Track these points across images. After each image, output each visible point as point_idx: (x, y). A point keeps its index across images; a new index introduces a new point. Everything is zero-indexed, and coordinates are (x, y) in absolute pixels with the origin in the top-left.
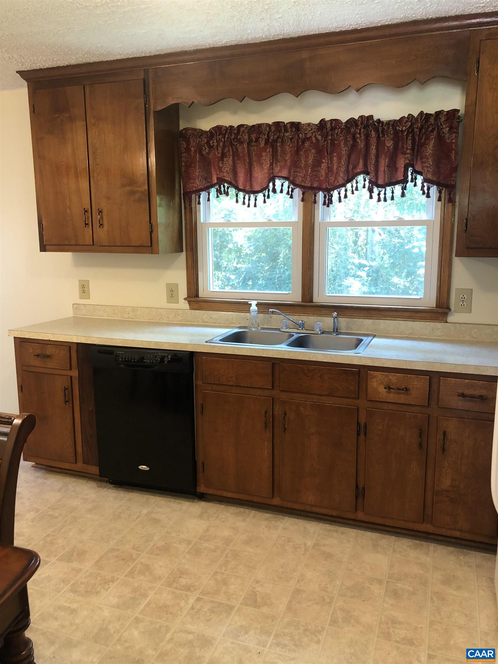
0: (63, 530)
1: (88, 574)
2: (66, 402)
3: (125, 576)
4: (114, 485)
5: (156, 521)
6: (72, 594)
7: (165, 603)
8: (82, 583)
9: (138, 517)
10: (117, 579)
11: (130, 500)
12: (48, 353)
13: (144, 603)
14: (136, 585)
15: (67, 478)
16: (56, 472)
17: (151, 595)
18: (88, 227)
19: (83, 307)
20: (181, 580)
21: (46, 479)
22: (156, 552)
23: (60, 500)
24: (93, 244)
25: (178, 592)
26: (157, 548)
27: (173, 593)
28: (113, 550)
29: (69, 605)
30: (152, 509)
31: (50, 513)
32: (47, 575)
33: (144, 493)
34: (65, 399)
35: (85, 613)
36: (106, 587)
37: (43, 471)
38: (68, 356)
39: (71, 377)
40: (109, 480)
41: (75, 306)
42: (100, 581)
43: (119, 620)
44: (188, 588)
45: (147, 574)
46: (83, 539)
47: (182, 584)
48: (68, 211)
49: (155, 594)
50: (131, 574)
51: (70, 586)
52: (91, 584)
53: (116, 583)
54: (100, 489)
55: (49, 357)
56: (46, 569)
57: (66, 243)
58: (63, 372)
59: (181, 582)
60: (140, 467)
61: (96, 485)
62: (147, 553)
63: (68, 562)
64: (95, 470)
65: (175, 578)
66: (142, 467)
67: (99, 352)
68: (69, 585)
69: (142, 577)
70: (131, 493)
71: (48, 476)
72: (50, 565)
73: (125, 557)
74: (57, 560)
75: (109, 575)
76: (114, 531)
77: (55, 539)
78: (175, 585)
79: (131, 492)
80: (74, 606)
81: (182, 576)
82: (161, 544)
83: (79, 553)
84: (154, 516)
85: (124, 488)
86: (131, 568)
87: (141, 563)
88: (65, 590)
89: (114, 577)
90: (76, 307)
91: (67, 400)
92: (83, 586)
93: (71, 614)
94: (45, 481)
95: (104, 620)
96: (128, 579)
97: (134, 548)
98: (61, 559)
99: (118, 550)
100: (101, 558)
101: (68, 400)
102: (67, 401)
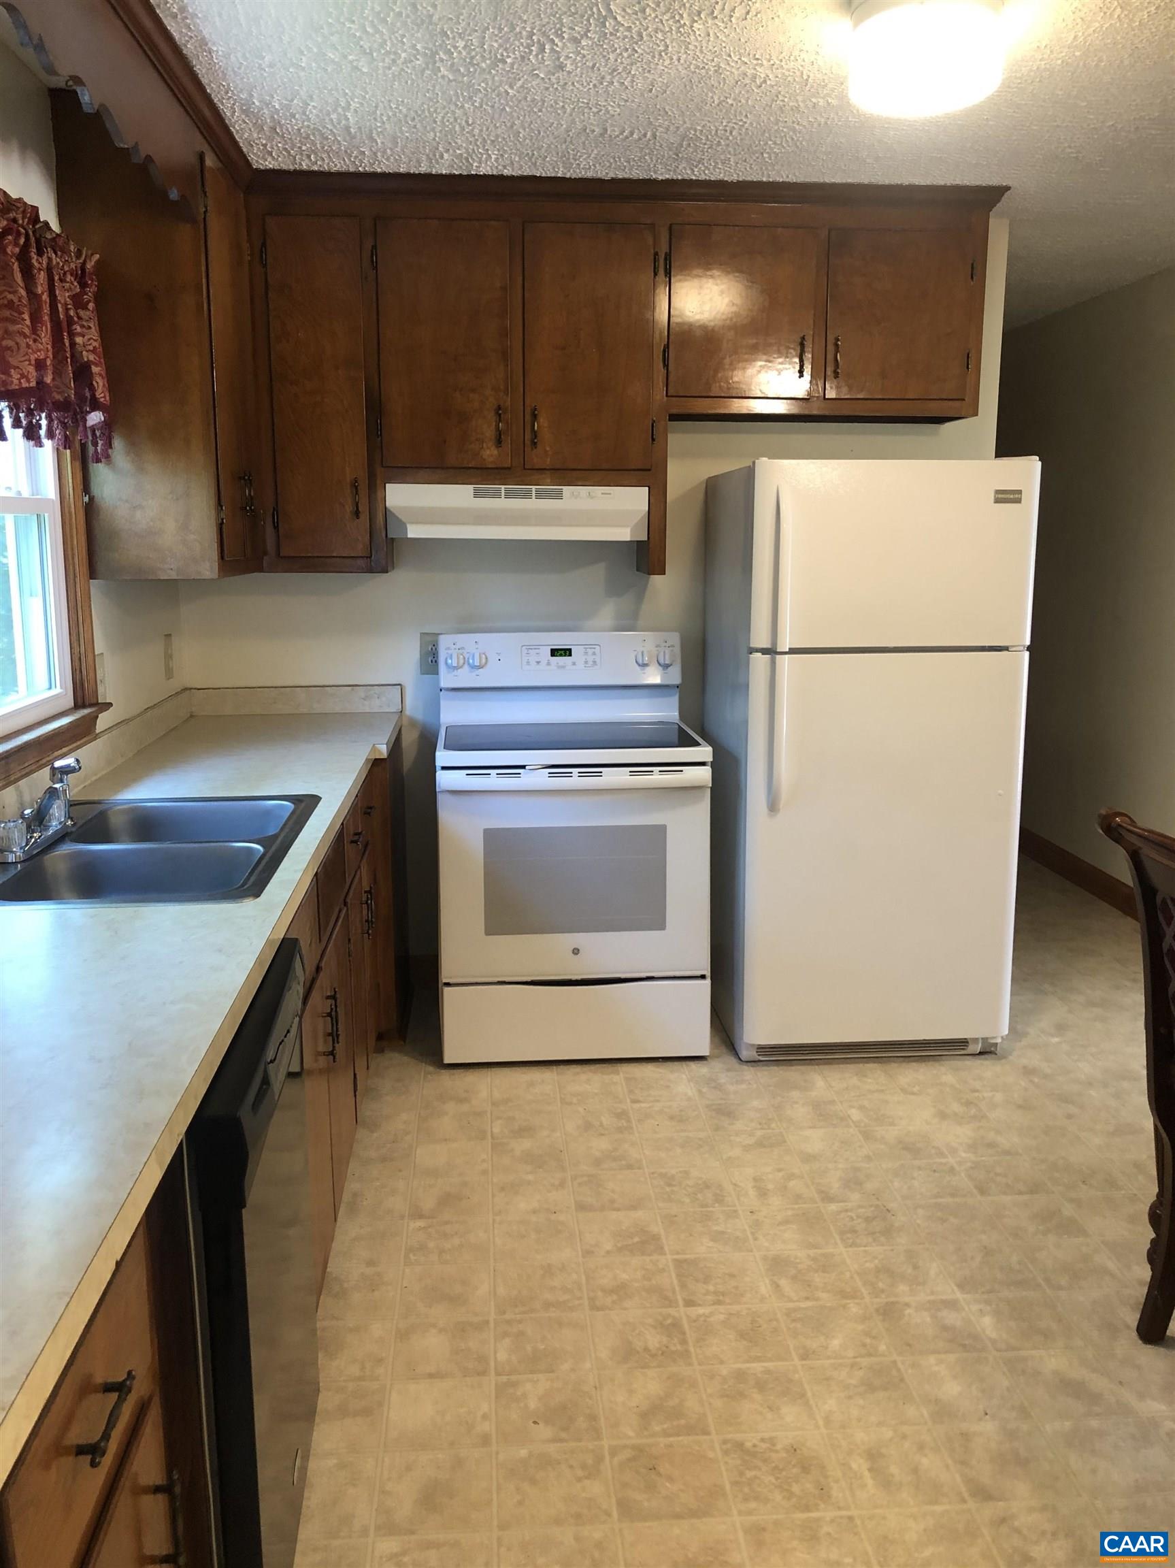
1: (754, 1505)
3: (707, 1434)
6: (834, 1493)
8: (791, 1496)
10: (726, 1442)
13: (759, 1366)
14: (719, 1403)
17: (728, 1368)
20: (654, 1346)
22: (585, 1425)
25: (692, 1336)
26: (565, 1429)
29: (867, 1474)
35: (860, 1436)
36: (765, 1446)
43: (828, 1379)
45: (673, 1403)
47: (665, 1339)
49: (722, 1363)
50: (692, 1427)
51: (819, 1511)
52: (777, 1479)
53: (739, 1436)
59: (661, 1343)
62: (599, 1439)
65: (654, 1356)
68: (816, 1514)
69: (690, 1404)
73: (643, 1471)
75: (727, 1464)
78: (675, 1347)
81: (639, 1348)
82: (546, 1432)
86: (675, 1439)
87: (644, 1430)
88: (836, 1513)
89: (726, 1451)
92: (795, 1488)
93: (882, 1455)
95: (850, 1398)
96: (712, 1424)
97: (592, 1475)
99: (622, 1501)
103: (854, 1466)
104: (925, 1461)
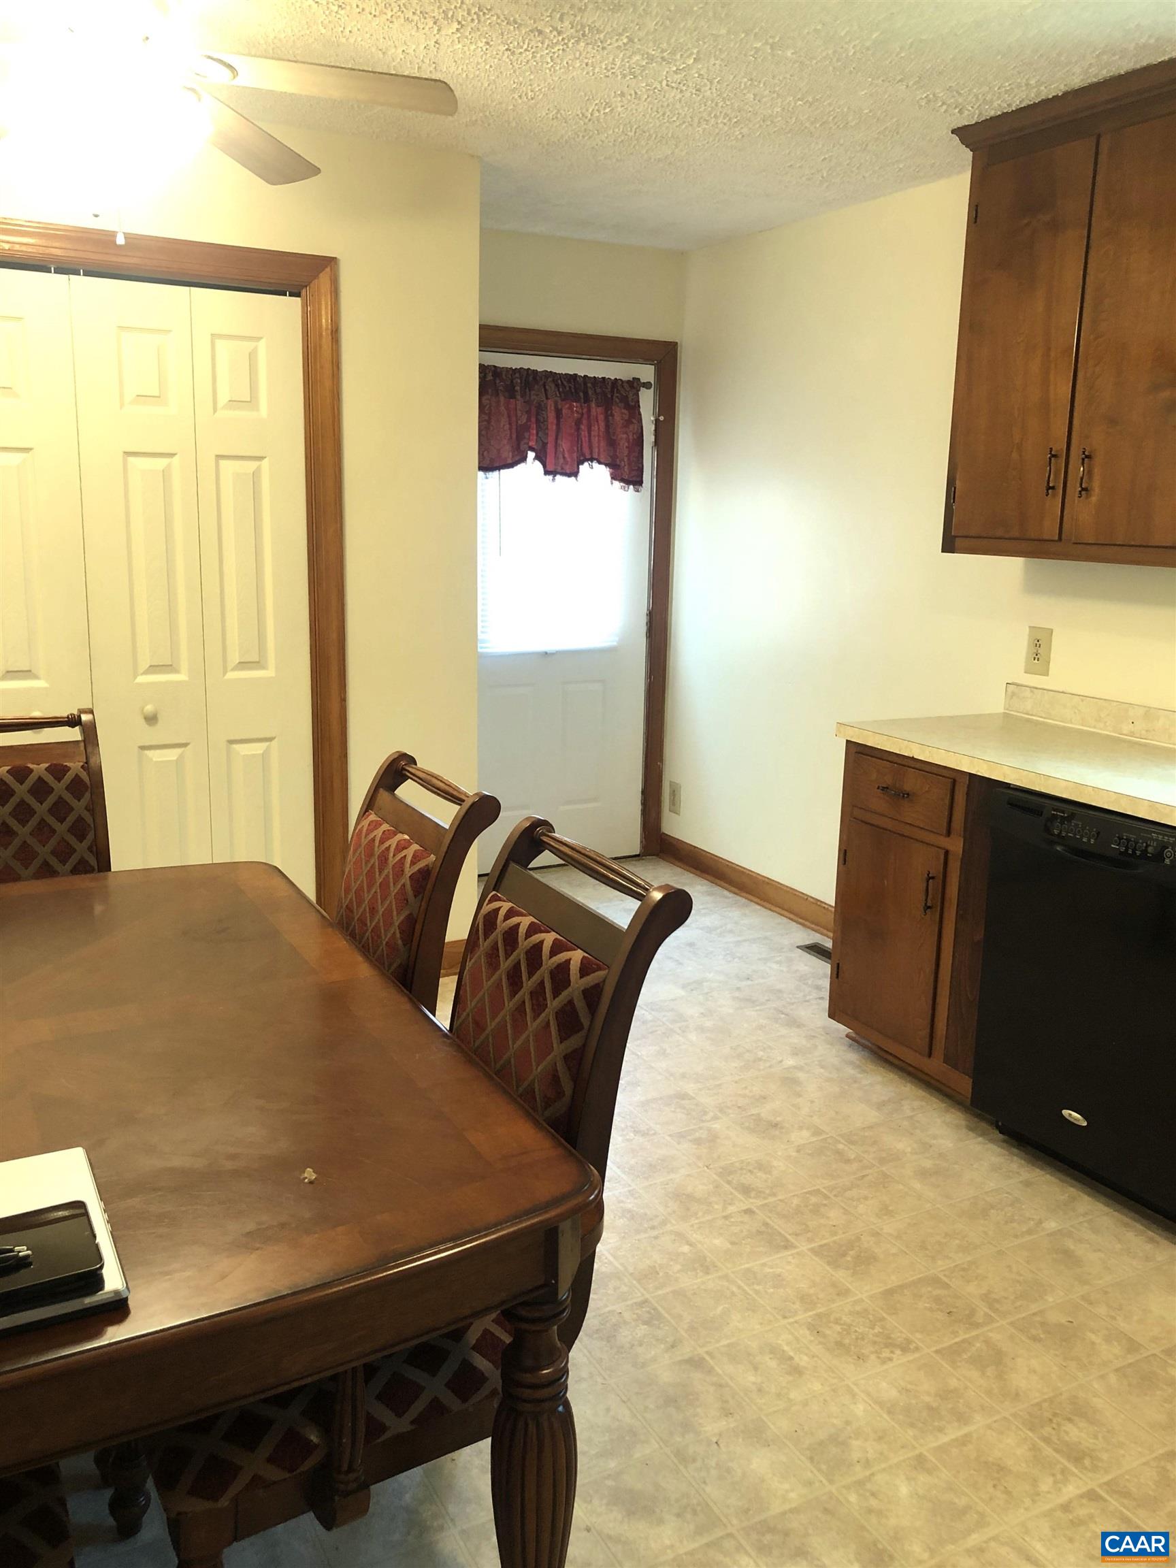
0: (848, 1194)
1: (858, 1308)
2: (927, 908)
3: (937, 1352)
4: (1006, 1137)
5: (1068, 1258)
6: (808, 1332)
7: (1001, 1459)
8: (837, 1321)
9: (1029, 1232)
10: (917, 1349)
11: (1027, 1184)
12: (907, 787)
13: (953, 1433)
14: (953, 1383)
15: (909, 1085)
16: (891, 1064)
17: (979, 1422)
18: (1054, 496)
19: (1027, 693)
20: (1068, 1427)
21: (864, 1071)
22: (1034, 1332)
23: (871, 1127)
24: (1060, 539)
25: (1048, 1451)
26: (1043, 1324)
27: (1034, 1448)
28: (935, 1281)
29: (792, 1354)
30: (1072, 1226)
31: (841, 1146)
32: (779, 1270)
33: (1068, 1179)
34: (926, 900)
35: (817, 1386)
36: (886, 1353)
37: (866, 1054)
38: (947, 802)
39: (947, 853)
40: (997, 1122)
41: (1011, 688)
42: (876, 1335)
43: (880, 1438)
44: (1078, 1456)
45: (990, 1371)
46: (882, 1229)
47: (1067, 1438)
48: (1015, 455)
49: (989, 1427)
50: (953, 1353)
51: (810, 1317)
52: (856, 1331)
53: (911, 1357)
54: (972, 1134)
55: (907, 795)
56: (780, 1258)
57: (999, 533)
58: (932, 838)
59: (1067, 1433)
60: (1066, 1112)
61: (964, 1123)
62: (1012, 1324)
63: (829, 1263)
64: (965, 1084)
65: (1055, 1415)
66: (1070, 1115)
67: (1010, 804)
68: (811, 1313)
69: (975, 1374)
70: (1038, 1170)
71: (871, 1066)
72: (792, 1255)
73: (954, 1310)
74: (812, 1250)
75: (901, 1332)
76: (957, 1242)
77: (825, 1205)
78: (1047, 1430)
79: (1038, 1168)
80: (803, 1360)
81: (1076, 1419)
82: (1054, 1317)
83: (858, 1256)
84: (1070, 1244)
85: (1026, 1154)
86: (957, 1340)
87: (987, 1342)
88: (797, 1318)
89: (909, 1341)
90: (1013, 689)
91: (928, 905)
92: (838, 1328)
93: (789, 1373)
94: (859, 1076)
95: (848, 1423)
96: (940, 1361)
97: (986, 1297)
98: (816, 1252)
99: (947, 1286)
100: (902, 1287)
101: (934, 905)
102: (929, 907)
103: (805, 1358)
104: (752, 1379)
